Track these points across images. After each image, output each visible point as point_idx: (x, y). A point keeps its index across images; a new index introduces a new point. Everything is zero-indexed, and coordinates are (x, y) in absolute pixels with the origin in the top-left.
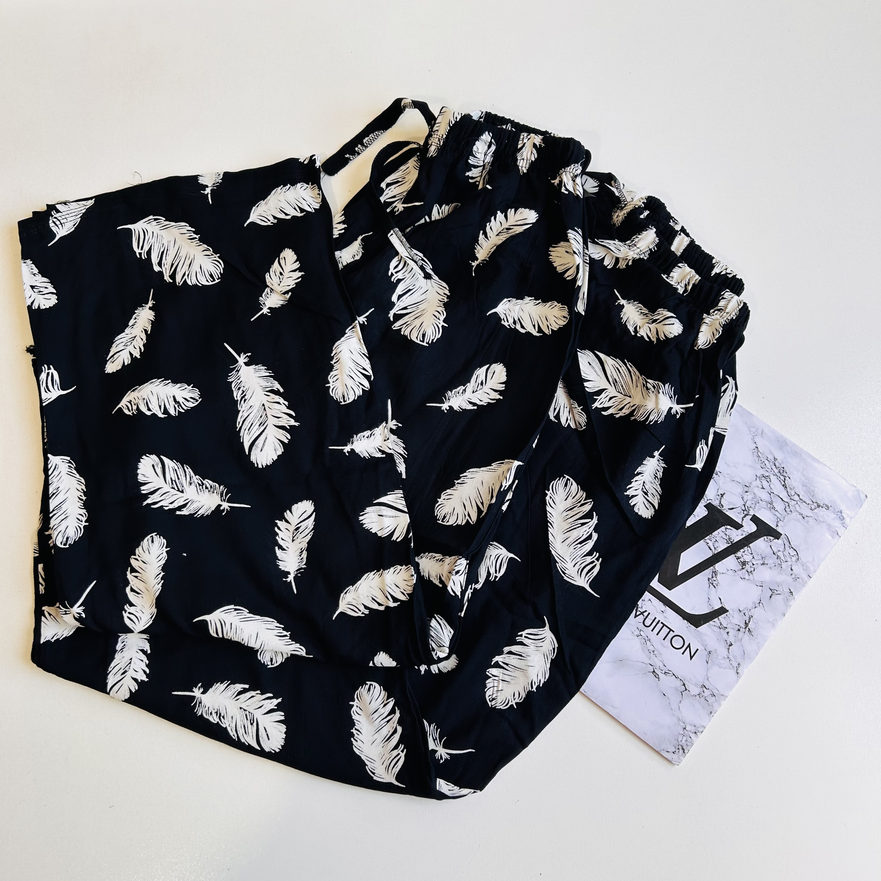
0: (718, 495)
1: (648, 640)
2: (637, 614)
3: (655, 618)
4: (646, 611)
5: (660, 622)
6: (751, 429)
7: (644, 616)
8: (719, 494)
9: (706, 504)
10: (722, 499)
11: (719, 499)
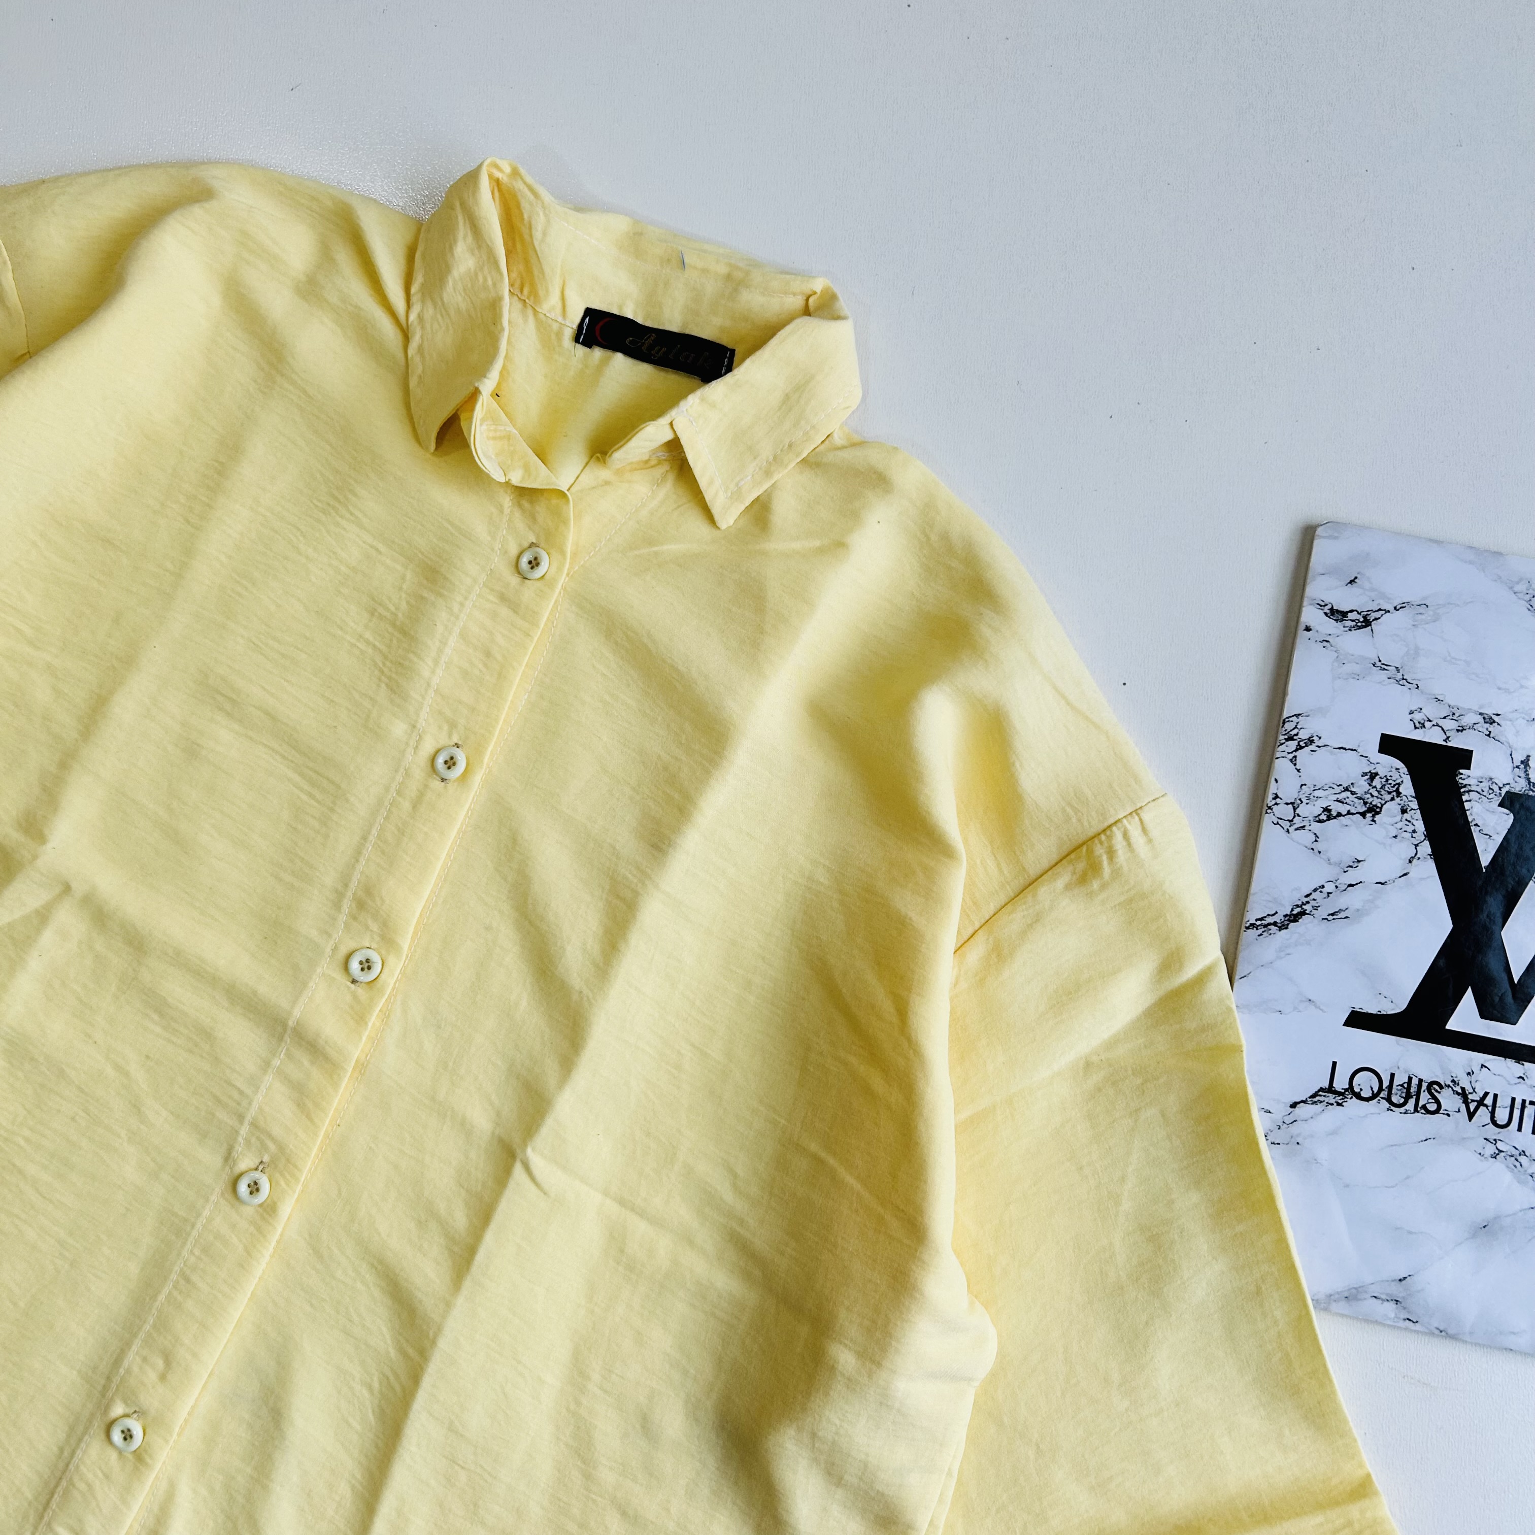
0: (1518, 767)
1: (1520, 1155)
2: (1472, 1110)
3: (1513, 1099)
4: (1486, 1094)
5: (1527, 1102)
6: (1517, 588)
7: (1487, 1106)
8: (1519, 764)
9: (1501, 798)
10: (1530, 772)
11: (1523, 775)
